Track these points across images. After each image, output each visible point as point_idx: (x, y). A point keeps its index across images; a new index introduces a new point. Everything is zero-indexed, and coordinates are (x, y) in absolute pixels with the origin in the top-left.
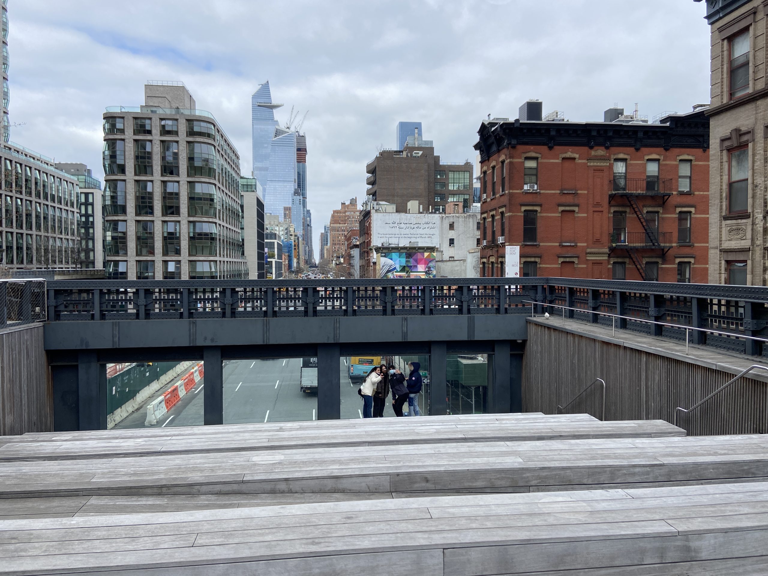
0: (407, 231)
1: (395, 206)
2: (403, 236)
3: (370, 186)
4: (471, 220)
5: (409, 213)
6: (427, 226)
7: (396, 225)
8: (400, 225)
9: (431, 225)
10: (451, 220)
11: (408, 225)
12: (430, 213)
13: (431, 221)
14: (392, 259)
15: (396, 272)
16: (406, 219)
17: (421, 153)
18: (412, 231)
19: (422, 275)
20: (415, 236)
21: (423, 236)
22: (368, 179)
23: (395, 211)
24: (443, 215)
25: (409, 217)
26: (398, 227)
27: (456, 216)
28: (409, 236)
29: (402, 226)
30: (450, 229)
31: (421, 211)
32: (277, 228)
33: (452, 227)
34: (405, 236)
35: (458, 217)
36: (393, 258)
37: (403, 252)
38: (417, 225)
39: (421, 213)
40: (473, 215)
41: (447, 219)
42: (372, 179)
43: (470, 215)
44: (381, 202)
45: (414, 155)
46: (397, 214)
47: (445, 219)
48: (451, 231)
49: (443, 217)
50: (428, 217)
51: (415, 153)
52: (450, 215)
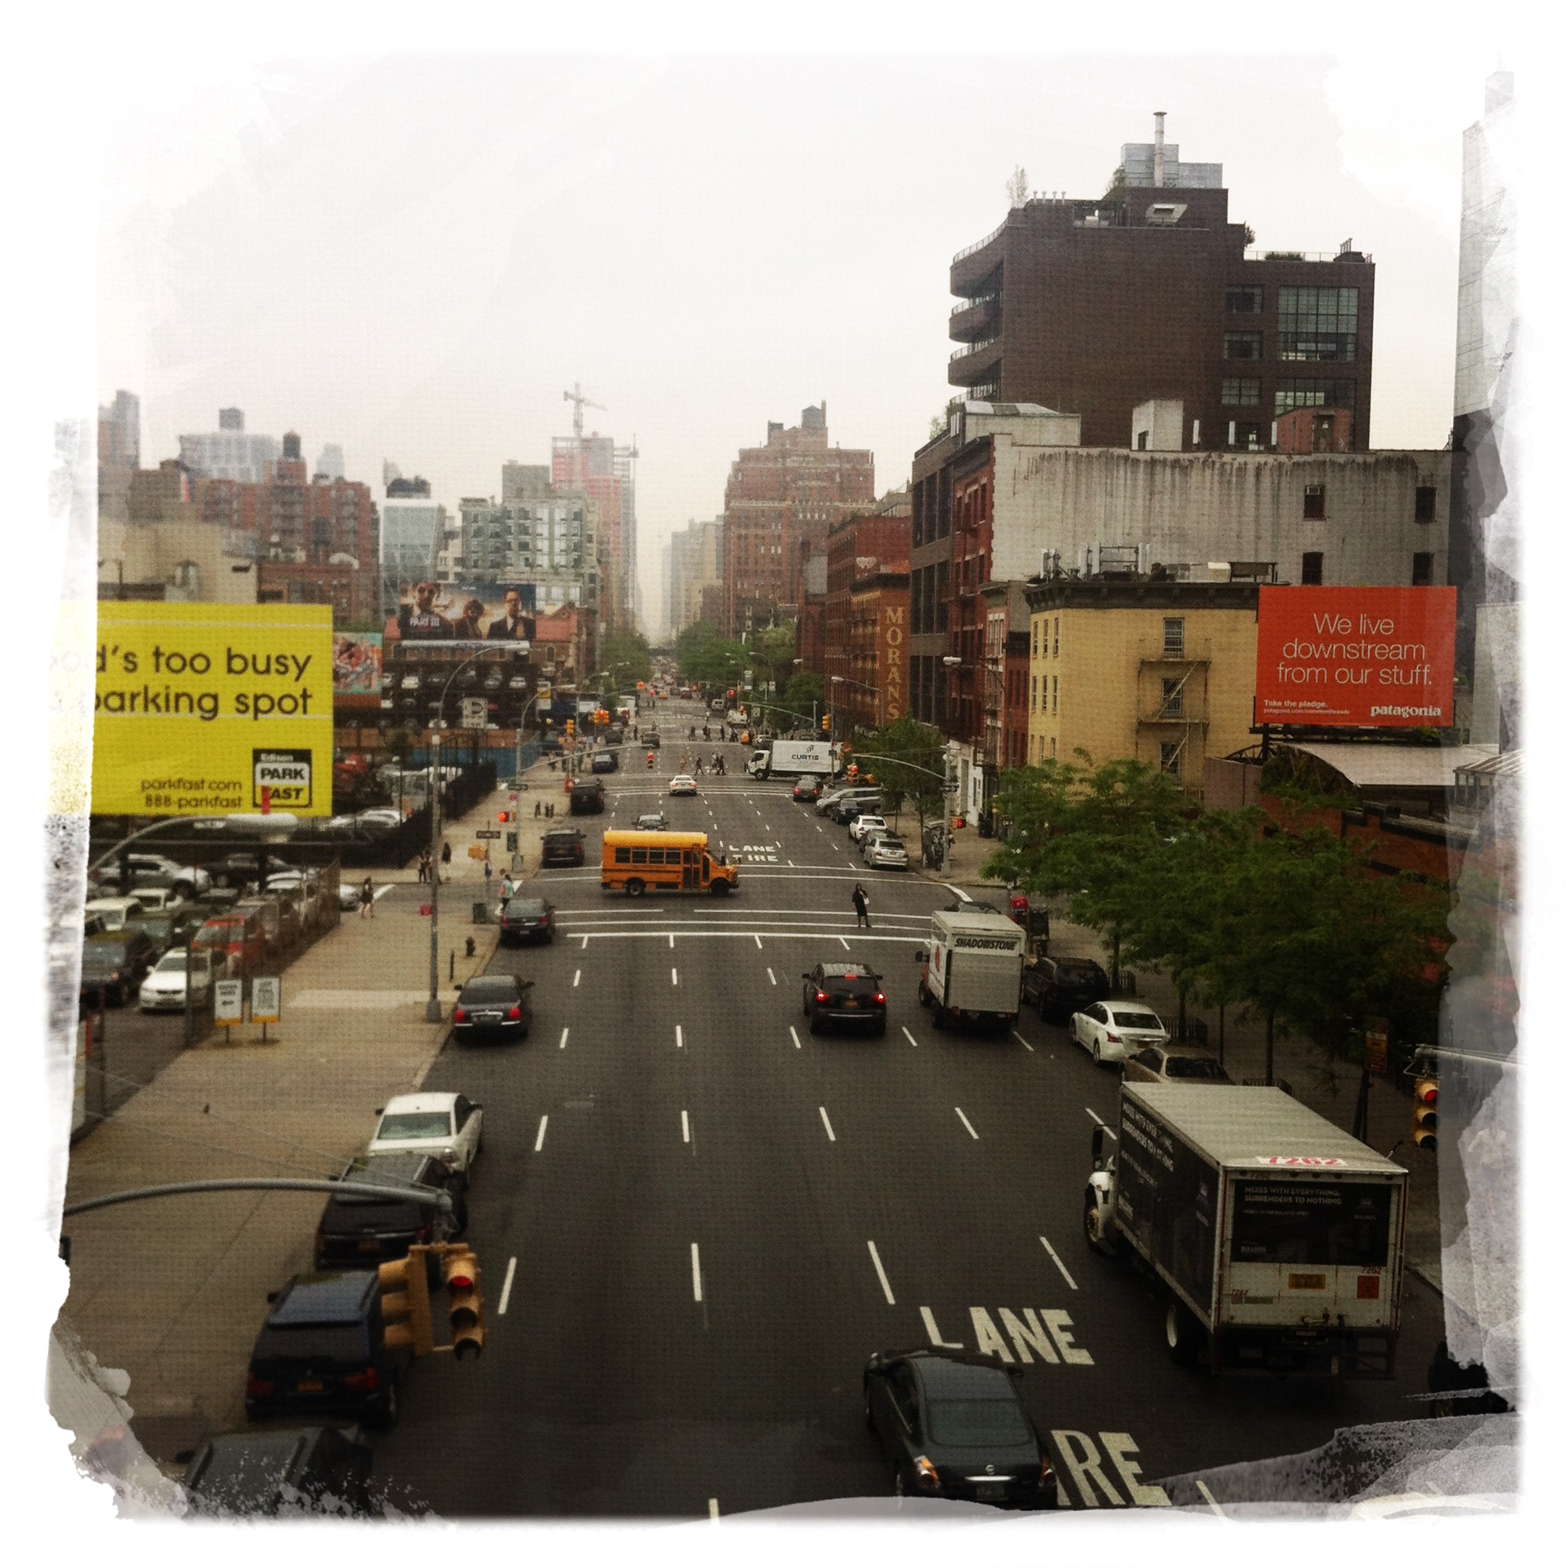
1: (1077, 422)
4: (1393, 479)
5: (1142, 448)
10: (1312, 480)
12: (1228, 449)
17: (1179, 209)
22: (955, 317)
23: (1078, 441)
25: (1142, 466)
27: (1333, 463)
31: (1196, 439)
33: (1314, 506)
39: (1195, 449)
40: (1401, 461)
41: (1295, 473)
42: (980, 318)
43: (1389, 459)
44: (1023, 407)
45: (1157, 218)
46: (1087, 450)
47: (1291, 473)
48: (1309, 525)
49: (1281, 465)
50: (1223, 464)
51: (1157, 210)
52: (1308, 459)
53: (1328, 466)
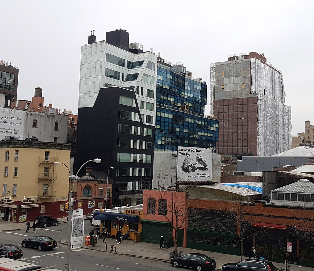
4: (51, 119)
6: (13, 121)
9: (16, 121)
10: (35, 118)
13: (18, 117)
20: (2, 130)
21: (9, 131)
24: (28, 112)
27: (39, 115)
30: (33, 127)
33: (35, 125)
35: (41, 116)
38: (4, 119)
40: (52, 116)
43: (50, 115)
48: (34, 129)
49: (28, 114)
50: (15, 112)
52: (34, 113)
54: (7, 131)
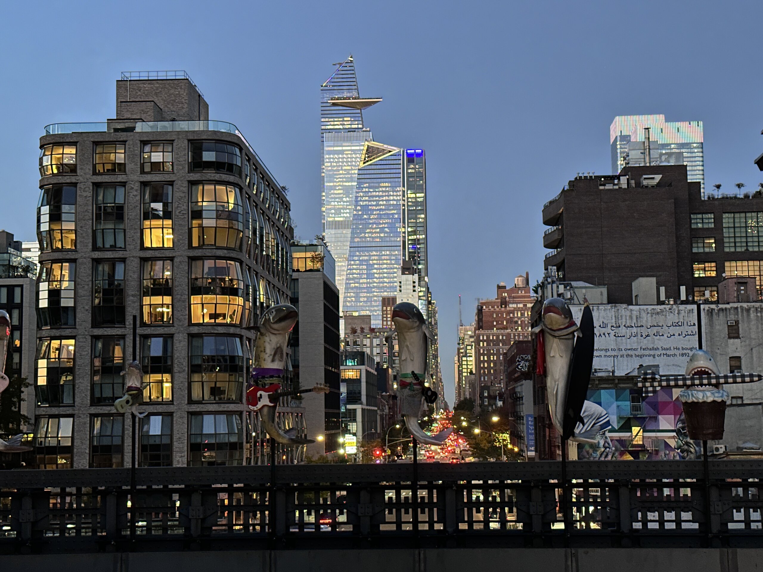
0: (633, 343)
1: (604, 290)
2: (625, 353)
3: (552, 252)
5: (637, 304)
6: (676, 330)
7: (608, 330)
8: (617, 330)
9: (685, 329)
10: (732, 317)
11: (634, 330)
12: (683, 303)
13: (686, 320)
14: (600, 404)
15: (610, 431)
16: (631, 317)
17: (658, 177)
18: (645, 343)
19: (669, 438)
20: (652, 352)
21: (668, 352)
22: (546, 236)
23: (605, 301)
24: (713, 306)
25: (634, 313)
26: (613, 333)
27: (742, 307)
28: (639, 352)
29: (623, 331)
30: (730, 338)
31: (663, 298)
32: (367, 342)
33: (733, 331)
34: (630, 352)
35: (748, 310)
36: (602, 401)
37: (624, 389)
38: (655, 330)
39: (663, 303)
41: (721, 314)
42: (556, 237)
44: (574, 284)
45: (645, 183)
46: (609, 307)
47: (718, 314)
48: (732, 341)
49: (713, 309)
50: (679, 311)
51: (645, 178)
52: (728, 306)
53: (739, 310)
54: (664, 352)
